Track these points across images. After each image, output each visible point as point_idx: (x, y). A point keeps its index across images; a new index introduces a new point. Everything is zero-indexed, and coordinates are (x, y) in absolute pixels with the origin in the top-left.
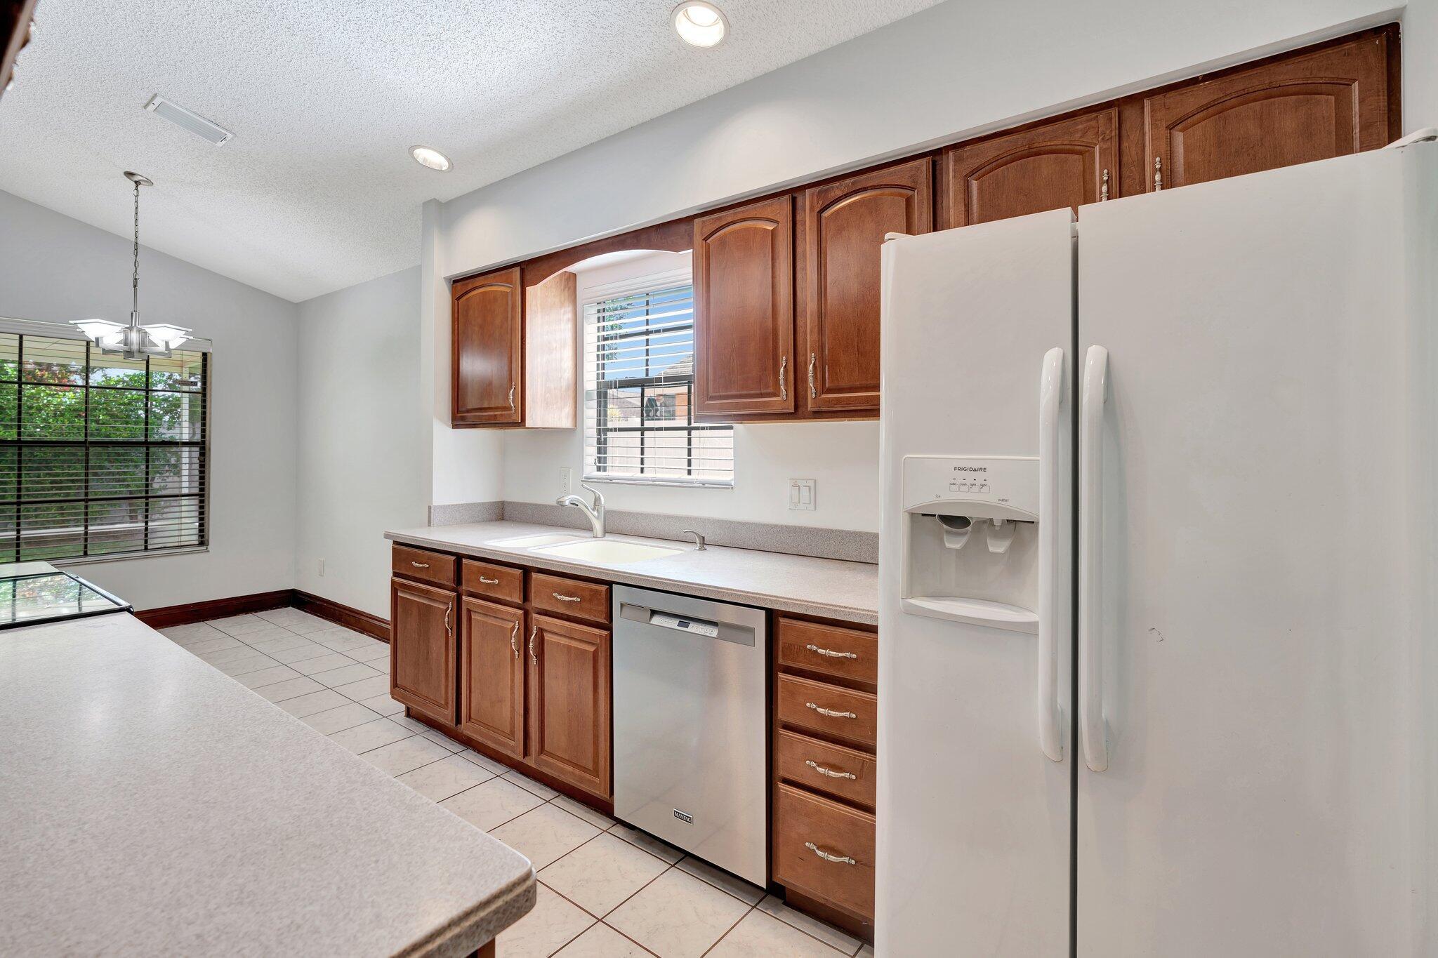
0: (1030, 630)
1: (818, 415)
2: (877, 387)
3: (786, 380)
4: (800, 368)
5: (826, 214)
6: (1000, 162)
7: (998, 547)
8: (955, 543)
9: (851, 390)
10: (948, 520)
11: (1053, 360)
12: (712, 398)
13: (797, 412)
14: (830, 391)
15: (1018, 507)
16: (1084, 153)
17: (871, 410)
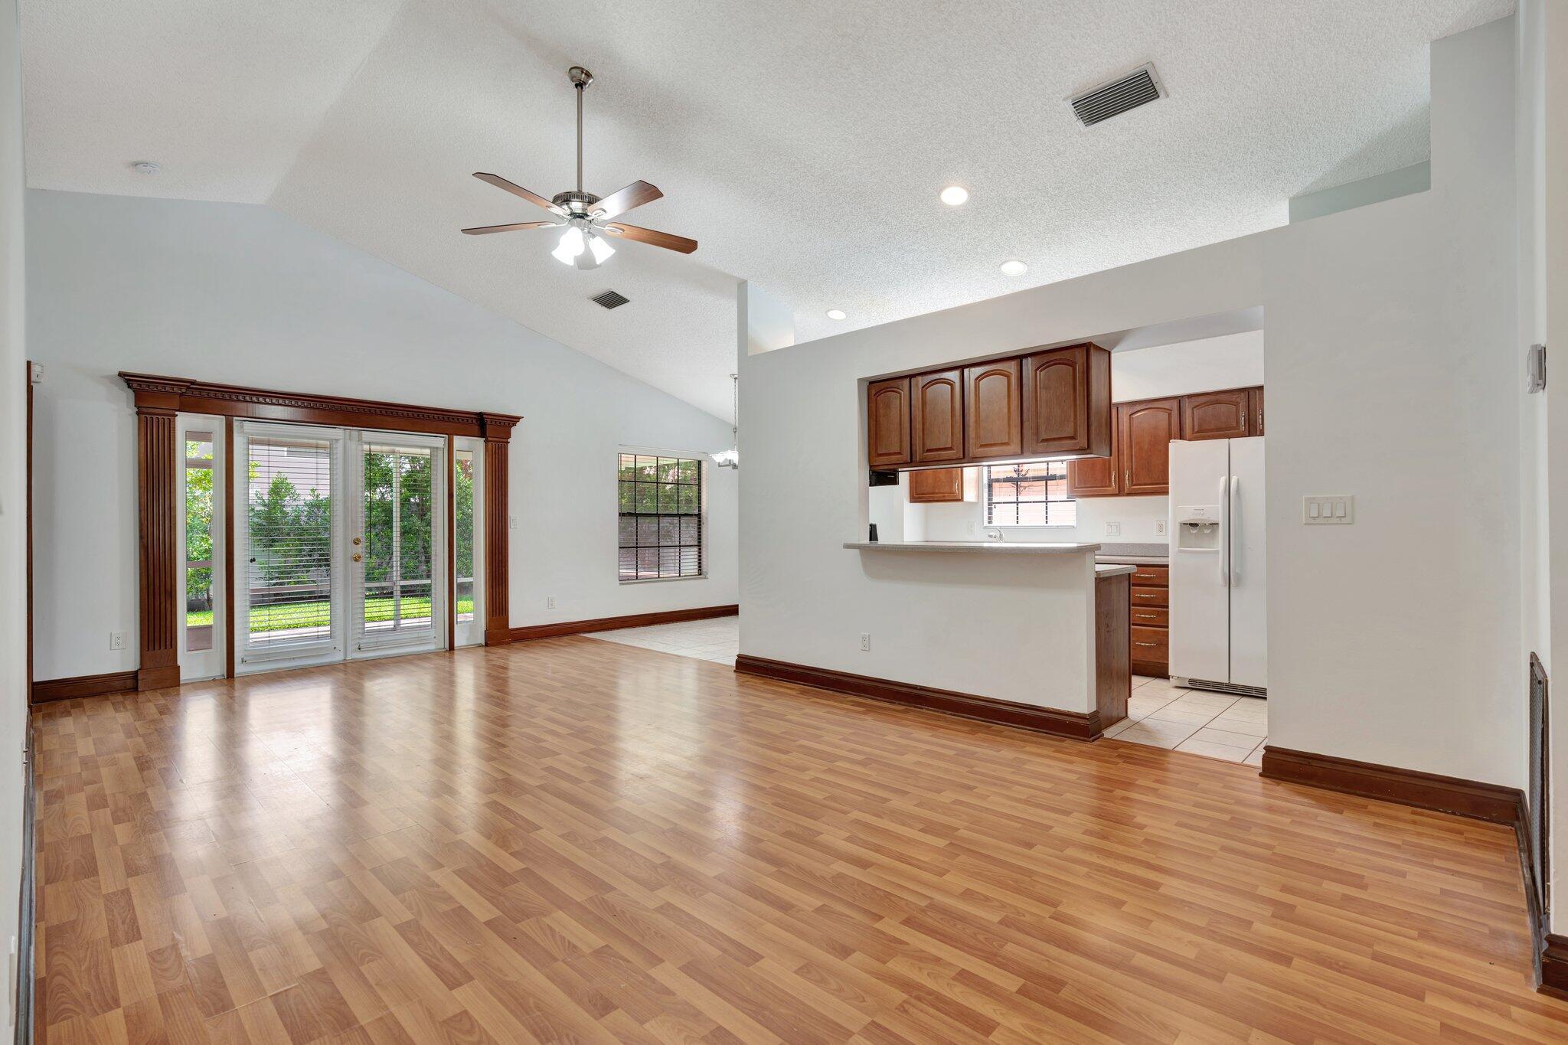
0: (1217, 552)
1: (1129, 494)
2: (1168, 484)
3: (1115, 481)
4: (1121, 477)
5: (1134, 416)
6: (1205, 404)
7: (1207, 531)
8: (1194, 531)
9: (1145, 485)
10: (1191, 525)
11: (1223, 480)
12: (1077, 488)
13: (1120, 493)
14: (1135, 485)
15: (1213, 520)
16: (1237, 404)
17: (1165, 492)
